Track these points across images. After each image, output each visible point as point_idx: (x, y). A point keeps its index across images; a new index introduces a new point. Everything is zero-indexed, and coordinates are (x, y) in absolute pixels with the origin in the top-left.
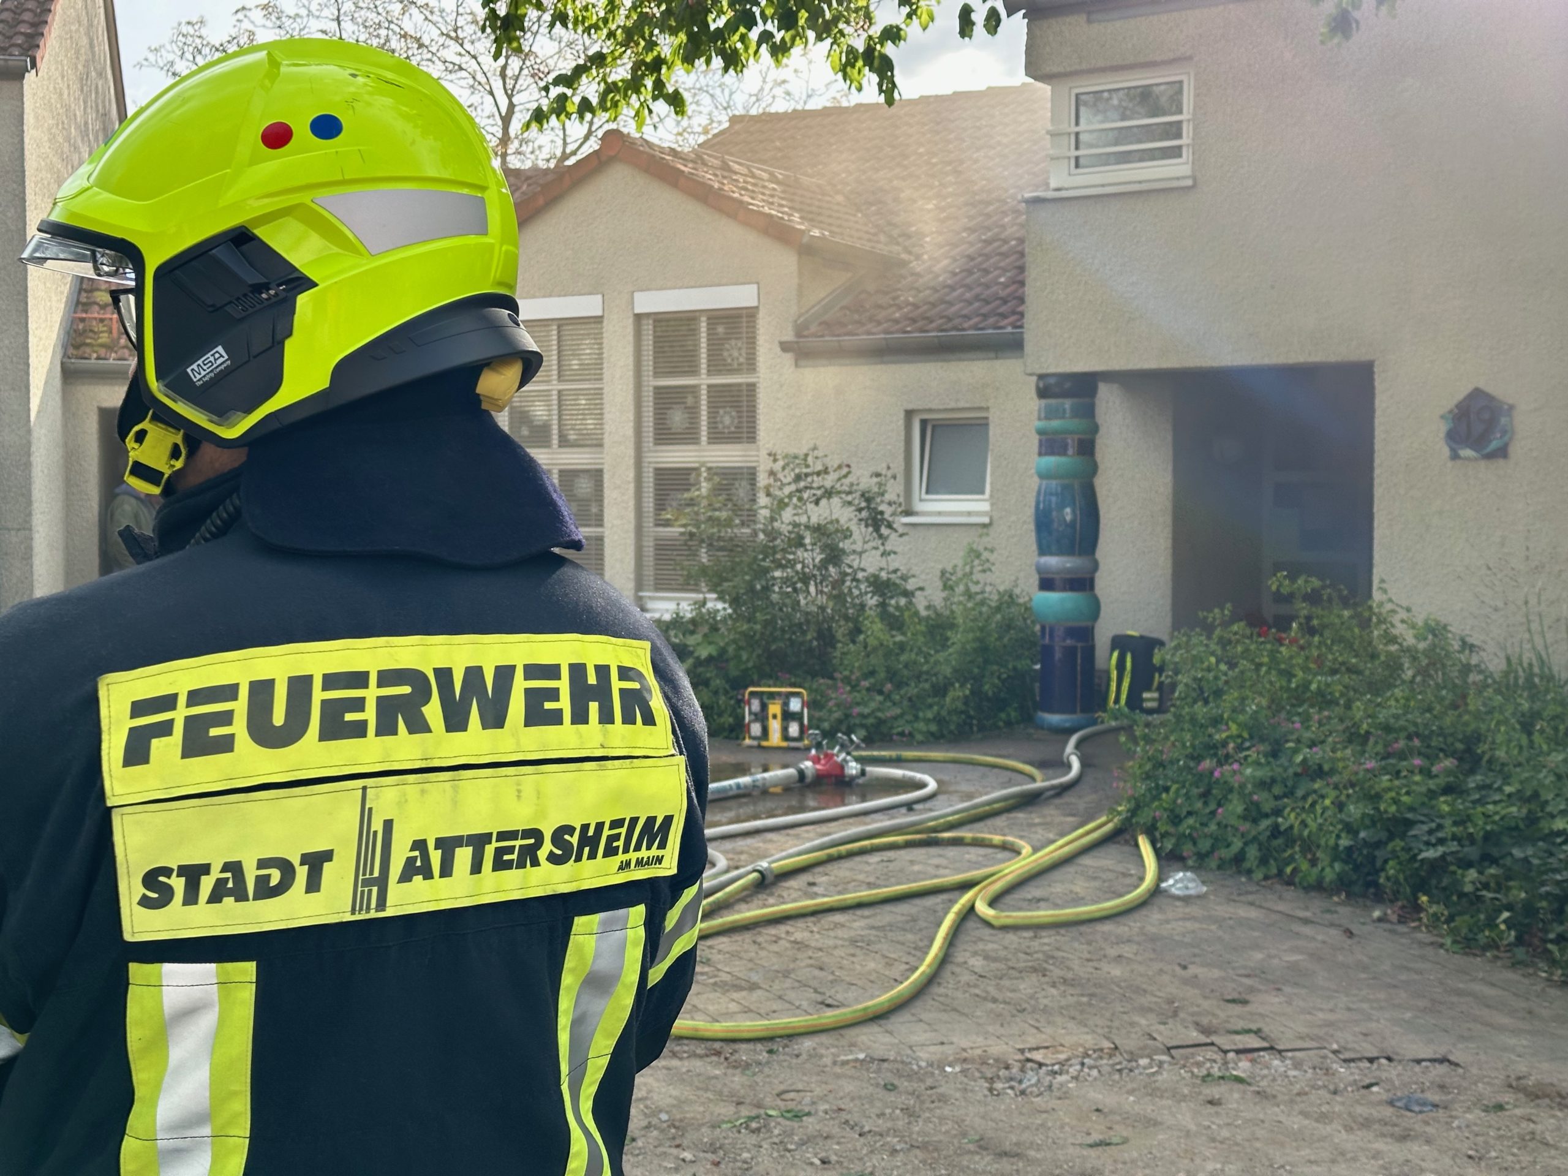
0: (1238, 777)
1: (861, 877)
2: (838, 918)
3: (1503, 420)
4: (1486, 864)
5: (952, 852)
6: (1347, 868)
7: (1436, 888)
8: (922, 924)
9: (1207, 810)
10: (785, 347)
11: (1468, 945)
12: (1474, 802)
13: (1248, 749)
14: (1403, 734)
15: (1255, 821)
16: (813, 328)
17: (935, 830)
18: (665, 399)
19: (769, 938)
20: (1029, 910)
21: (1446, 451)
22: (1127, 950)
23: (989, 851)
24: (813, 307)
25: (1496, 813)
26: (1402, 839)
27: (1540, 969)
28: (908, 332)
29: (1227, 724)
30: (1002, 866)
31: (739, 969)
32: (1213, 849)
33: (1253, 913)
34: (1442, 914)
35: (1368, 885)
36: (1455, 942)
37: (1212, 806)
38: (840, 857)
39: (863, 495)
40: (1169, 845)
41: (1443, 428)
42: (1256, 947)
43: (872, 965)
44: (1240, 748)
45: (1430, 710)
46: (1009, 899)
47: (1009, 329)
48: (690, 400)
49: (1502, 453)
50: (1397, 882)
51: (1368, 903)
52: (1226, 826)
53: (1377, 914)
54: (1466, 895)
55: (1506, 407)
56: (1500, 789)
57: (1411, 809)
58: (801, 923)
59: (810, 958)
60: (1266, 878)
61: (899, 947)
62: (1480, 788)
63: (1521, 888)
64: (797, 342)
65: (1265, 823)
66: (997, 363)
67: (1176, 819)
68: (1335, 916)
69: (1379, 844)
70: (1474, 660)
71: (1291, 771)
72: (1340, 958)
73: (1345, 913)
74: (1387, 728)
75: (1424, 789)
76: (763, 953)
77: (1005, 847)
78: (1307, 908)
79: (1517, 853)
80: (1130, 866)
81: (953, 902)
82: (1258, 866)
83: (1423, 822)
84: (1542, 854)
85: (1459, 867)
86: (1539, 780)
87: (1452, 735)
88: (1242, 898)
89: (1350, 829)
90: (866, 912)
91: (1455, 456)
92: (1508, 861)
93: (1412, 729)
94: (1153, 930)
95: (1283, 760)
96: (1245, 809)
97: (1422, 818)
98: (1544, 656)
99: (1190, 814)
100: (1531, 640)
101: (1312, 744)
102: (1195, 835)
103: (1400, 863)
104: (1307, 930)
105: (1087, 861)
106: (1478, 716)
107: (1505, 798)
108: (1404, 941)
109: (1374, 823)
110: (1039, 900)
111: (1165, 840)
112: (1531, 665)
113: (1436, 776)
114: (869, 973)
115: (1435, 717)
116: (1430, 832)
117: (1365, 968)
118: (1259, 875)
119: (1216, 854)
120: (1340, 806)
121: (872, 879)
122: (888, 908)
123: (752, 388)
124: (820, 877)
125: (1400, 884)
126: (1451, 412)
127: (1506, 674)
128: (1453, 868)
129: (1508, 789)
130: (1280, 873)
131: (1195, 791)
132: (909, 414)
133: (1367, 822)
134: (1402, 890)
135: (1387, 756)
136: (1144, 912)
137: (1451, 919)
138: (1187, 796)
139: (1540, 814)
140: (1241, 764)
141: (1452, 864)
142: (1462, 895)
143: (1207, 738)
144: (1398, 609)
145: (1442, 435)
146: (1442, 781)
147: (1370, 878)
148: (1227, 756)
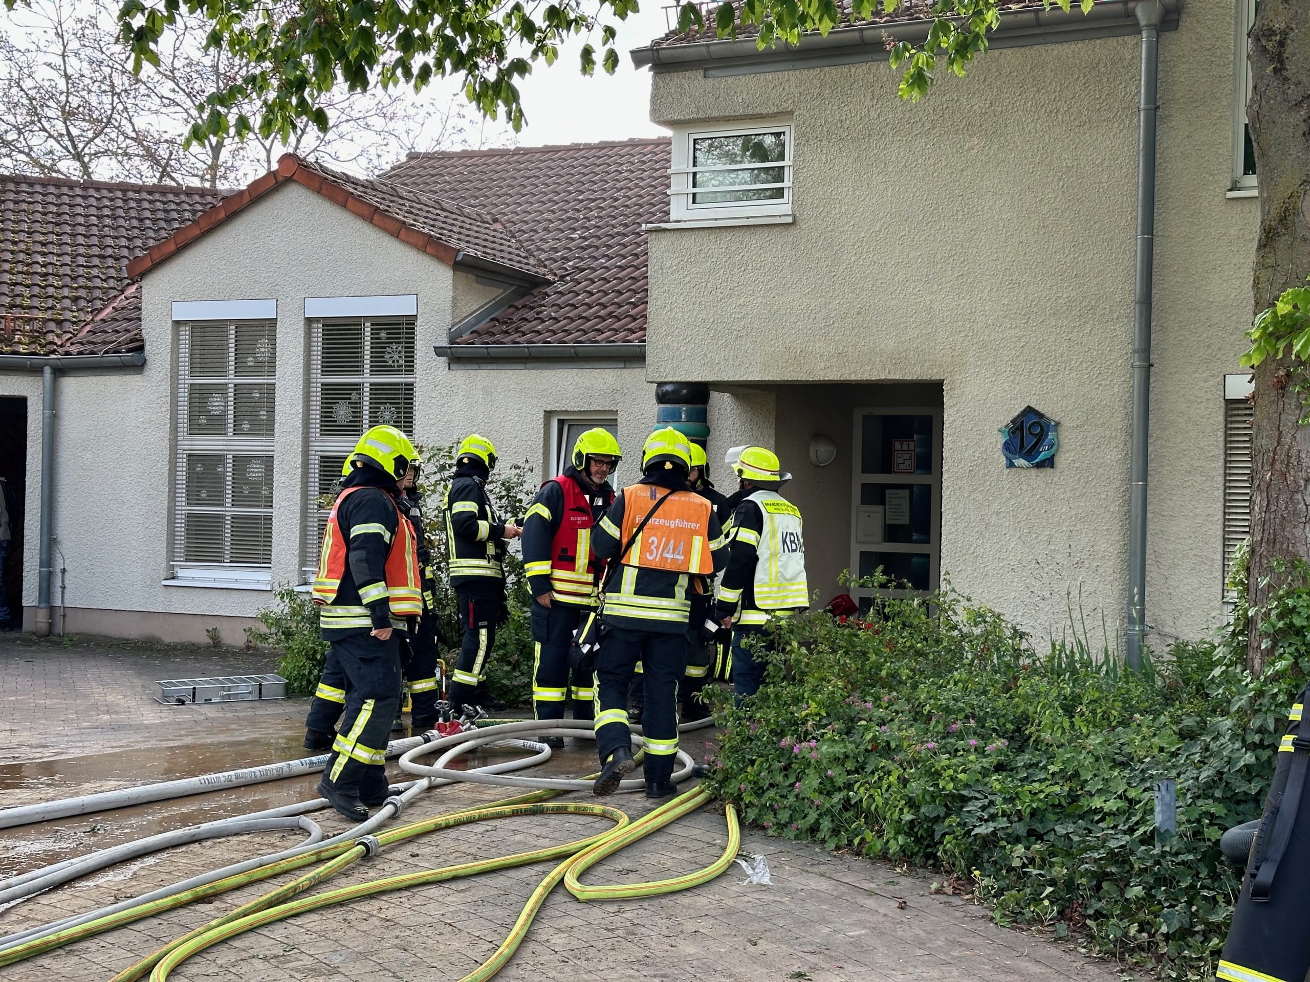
0: (814, 754)
1: (463, 848)
2: (434, 891)
3: (1051, 435)
4: (1033, 839)
5: (554, 821)
6: (908, 840)
7: (988, 861)
8: (513, 898)
9: (787, 784)
10: (439, 351)
11: (1016, 919)
12: (1022, 780)
13: (825, 726)
14: (961, 716)
15: (829, 794)
16: (465, 337)
17: (541, 799)
18: (332, 394)
19: (359, 915)
20: (618, 883)
21: (1003, 460)
22: (704, 926)
23: (590, 819)
24: (467, 317)
25: (1041, 791)
26: (958, 815)
27: (1080, 945)
28: (549, 342)
29: (807, 703)
30: (599, 837)
31: (322, 950)
32: (791, 819)
33: (824, 885)
34: (993, 888)
35: (928, 856)
36: (1004, 916)
37: (792, 779)
38: (448, 827)
39: (503, 484)
40: (752, 815)
41: (1001, 440)
42: (825, 921)
43: (456, 945)
44: (818, 726)
45: (985, 692)
46: (600, 871)
47: (636, 343)
48: (354, 397)
49: (1049, 463)
50: (953, 855)
51: (928, 874)
52: (803, 799)
53: (934, 886)
54: (1014, 869)
55: (1053, 423)
56: (1045, 768)
57: (967, 786)
58: (394, 898)
59: (397, 937)
60: (838, 848)
61: (487, 923)
62: (1028, 766)
63: (1063, 865)
64: (450, 348)
65: (837, 797)
66: (626, 372)
67: (759, 792)
68: (897, 887)
69: (937, 819)
70: (1024, 645)
71: (862, 747)
72: (900, 933)
73: (906, 884)
74: (947, 710)
75: (978, 767)
76: (352, 932)
77: (604, 816)
78: (872, 879)
79: (1060, 830)
80: (717, 836)
81: (545, 873)
82: (830, 837)
83: (977, 799)
84: (1081, 832)
85: (1008, 843)
86: (1079, 761)
87: (1003, 716)
88: (815, 869)
89: (912, 804)
90: (462, 885)
91: (1011, 465)
92: (1052, 837)
93: (969, 711)
94: (731, 903)
95: (857, 738)
96: (821, 783)
97: (977, 795)
98: (1084, 642)
99: (771, 785)
100: (1072, 626)
101: (882, 723)
102: (776, 806)
103: (956, 838)
104: (870, 903)
105: (677, 830)
106: (1026, 698)
107: (1049, 777)
108: (958, 914)
109: (933, 798)
110: (629, 871)
111: (749, 810)
112: (1072, 652)
113: (989, 755)
114: (451, 955)
115: (989, 699)
116: (983, 808)
117: (921, 944)
118: (831, 845)
119: (794, 825)
120: (904, 782)
121: (473, 850)
122: (483, 880)
123: (410, 387)
124: (424, 848)
125: (955, 857)
126: (1007, 426)
127: (1051, 658)
128: (1004, 843)
129: (1052, 768)
130: (850, 843)
131: (777, 765)
132: (548, 414)
133: (928, 798)
134: (957, 863)
135: (947, 735)
136: (724, 883)
137: (1000, 892)
138: (770, 771)
139: (1079, 792)
140: (818, 741)
141: (1003, 839)
142: (1010, 869)
143: (789, 715)
144: (961, 599)
145: (1000, 446)
146: (994, 760)
147: (930, 850)
148: (806, 733)
